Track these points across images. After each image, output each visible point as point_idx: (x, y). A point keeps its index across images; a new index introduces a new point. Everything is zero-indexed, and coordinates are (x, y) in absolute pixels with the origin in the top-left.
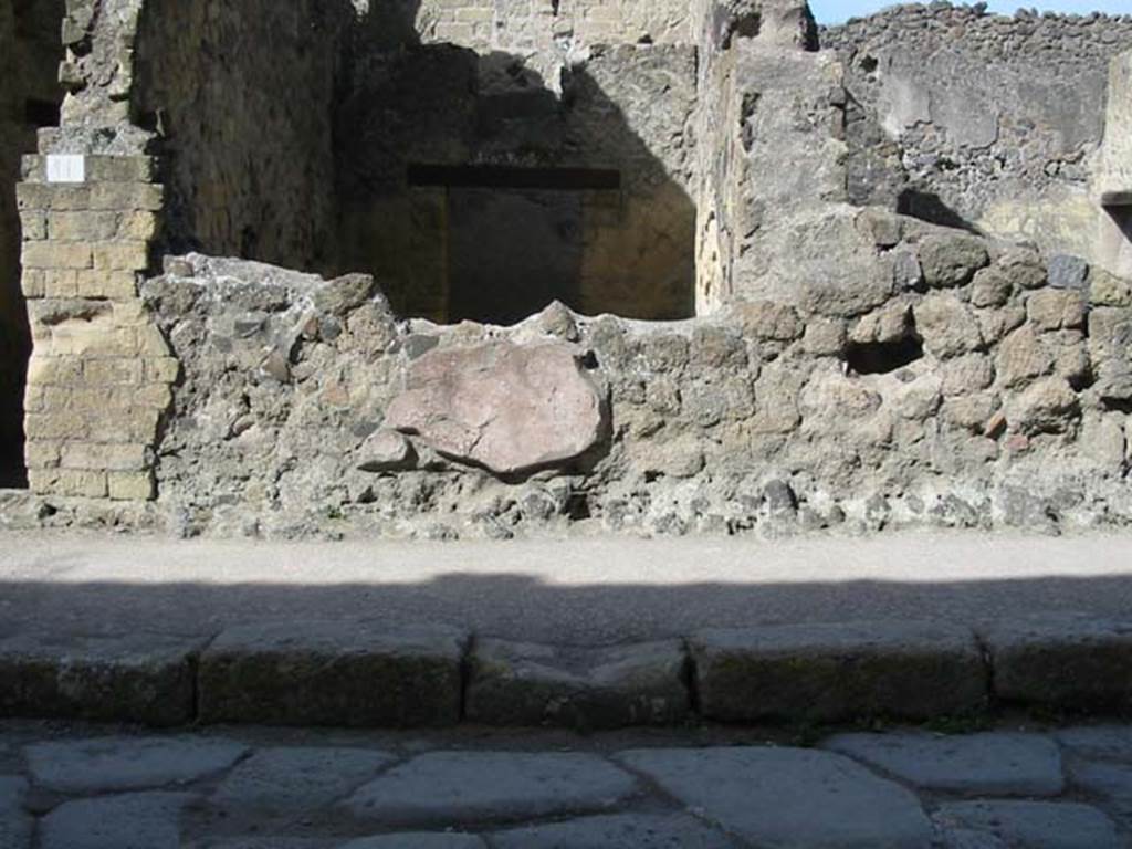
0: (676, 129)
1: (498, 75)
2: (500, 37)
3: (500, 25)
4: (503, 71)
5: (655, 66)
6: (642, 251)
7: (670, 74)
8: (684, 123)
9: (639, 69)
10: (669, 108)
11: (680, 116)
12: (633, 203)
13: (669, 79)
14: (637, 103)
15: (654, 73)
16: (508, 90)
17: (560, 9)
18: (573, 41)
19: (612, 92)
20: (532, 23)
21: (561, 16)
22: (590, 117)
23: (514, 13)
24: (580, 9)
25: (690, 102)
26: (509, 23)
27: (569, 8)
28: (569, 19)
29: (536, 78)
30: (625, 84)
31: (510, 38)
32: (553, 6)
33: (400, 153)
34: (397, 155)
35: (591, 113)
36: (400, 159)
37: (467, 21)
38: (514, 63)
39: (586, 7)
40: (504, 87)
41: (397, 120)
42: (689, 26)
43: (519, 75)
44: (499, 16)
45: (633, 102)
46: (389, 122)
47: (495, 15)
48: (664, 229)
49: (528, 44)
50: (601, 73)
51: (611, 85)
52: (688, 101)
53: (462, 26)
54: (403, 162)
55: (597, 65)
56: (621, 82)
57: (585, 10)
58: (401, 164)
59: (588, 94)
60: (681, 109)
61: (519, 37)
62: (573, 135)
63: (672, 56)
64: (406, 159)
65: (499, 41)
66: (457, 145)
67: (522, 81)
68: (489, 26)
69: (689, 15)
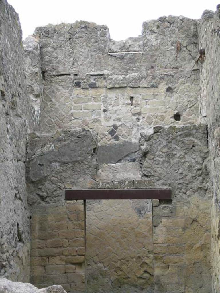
0: (198, 166)
1: (105, 135)
2: (105, 117)
3: (105, 111)
4: (107, 133)
5: (186, 136)
6: (184, 229)
7: (193, 139)
8: (202, 163)
9: (178, 138)
10: (194, 156)
11: (200, 160)
13: (193, 142)
14: (178, 155)
15: (186, 140)
16: (109, 143)
17: (134, 102)
18: (141, 117)
19: (165, 150)
20: (121, 109)
21: (135, 105)
22: (154, 162)
23: (111, 105)
24: (144, 101)
25: (205, 153)
26: (109, 110)
27: (138, 101)
28: (138, 106)
29: (124, 136)
30: (172, 146)
31: (110, 117)
32: (131, 100)
33: (61, 184)
34: (59, 185)
35: (155, 160)
36: (61, 187)
37: (88, 110)
38: (112, 129)
39: (147, 101)
40: (107, 141)
41: (58, 168)
42: (198, 107)
43: (115, 135)
44: (104, 107)
45: (176, 154)
46: (55, 169)
47: (102, 106)
48: (195, 217)
49: (119, 120)
50: (160, 140)
51: (165, 146)
52: (204, 153)
53: (86, 112)
54: (62, 188)
55: (157, 136)
56: (170, 145)
57: (147, 102)
58: (61, 189)
59: (153, 151)
60: (200, 157)
61: (114, 116)
62: (147, 172)
63: (194, 131)
64: (63, 187)
65: (105, 119)
66: (89, 179)
67: (117, 138)
68: (100, 112)
69: (198, 102)
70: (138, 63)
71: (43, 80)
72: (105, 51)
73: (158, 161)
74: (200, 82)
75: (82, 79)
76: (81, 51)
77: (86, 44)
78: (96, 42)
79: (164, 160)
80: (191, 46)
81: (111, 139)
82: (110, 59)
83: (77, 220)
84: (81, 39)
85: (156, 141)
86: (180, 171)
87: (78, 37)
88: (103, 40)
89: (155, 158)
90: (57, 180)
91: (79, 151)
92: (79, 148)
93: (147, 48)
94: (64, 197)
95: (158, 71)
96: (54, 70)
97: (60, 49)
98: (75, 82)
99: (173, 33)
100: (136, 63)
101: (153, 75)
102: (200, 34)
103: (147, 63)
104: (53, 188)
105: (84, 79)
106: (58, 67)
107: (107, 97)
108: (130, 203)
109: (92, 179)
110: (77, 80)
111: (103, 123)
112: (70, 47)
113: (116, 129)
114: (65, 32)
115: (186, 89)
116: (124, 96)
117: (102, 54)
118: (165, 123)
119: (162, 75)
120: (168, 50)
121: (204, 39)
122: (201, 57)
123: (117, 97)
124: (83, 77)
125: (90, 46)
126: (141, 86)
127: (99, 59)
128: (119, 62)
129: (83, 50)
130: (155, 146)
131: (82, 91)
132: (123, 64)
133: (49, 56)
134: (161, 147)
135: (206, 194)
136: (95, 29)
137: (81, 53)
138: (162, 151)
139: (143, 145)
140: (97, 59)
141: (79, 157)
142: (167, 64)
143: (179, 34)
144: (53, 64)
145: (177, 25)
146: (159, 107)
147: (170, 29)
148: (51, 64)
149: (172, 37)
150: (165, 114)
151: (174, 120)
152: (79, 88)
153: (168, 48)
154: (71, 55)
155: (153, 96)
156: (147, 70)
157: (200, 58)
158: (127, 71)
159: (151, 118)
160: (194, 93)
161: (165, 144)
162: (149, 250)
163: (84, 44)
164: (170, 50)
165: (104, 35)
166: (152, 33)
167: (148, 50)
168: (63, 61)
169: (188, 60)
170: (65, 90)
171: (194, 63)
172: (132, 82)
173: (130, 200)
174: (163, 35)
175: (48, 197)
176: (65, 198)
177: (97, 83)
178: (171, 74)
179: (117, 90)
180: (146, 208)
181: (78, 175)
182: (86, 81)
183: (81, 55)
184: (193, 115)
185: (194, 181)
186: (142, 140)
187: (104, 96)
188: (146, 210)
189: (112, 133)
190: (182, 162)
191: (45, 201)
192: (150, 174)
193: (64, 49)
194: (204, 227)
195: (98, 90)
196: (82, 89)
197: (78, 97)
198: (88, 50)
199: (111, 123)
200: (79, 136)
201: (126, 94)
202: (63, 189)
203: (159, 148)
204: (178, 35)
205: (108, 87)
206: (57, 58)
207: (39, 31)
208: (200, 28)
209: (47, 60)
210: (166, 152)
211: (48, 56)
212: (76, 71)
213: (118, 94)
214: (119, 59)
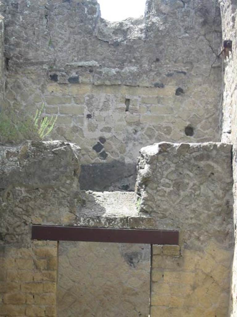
0: (217, 201)
1: (87, 151)
3: (89, 116)
4: (91, 148)
5: (203, 159)
6: (194, 288)
7: (212, 164)
8: (223, 198)
9: (192, 161)
10: (213, 188)
11: (220, 193)
12: (188, 254)
13: (213, 167)
14: (191, 184)
15: (202, 164)
16: (93, 161)
17: (130, 106)
18: (139, 129)
19: (174, 177)
20: (112, 116)
21: (131, 111)
22: (158, 193)
23: (99, 109)
24: (144, 106)
25: (228, 183)
26: (95, 115)
27: (137, 106)
28: (136, 113)
29: (114, 154)
30: (182, 171)
31: (95, 126)
32: (126, 104)
33: (26, 217)
34: (24, 218)
35: (159, 191)
36: (26, 221)
37: (66, 114)
38: (98, 142)
39: (148, 105)
40: (90, 159)
41: (24, 194)
42: (218, 119)
43: (101, 151)
44: (89, 111)
45: (188, 184)
46: (19, 195)
47: (85, 110)
48: (209, 271)
49: (108, 130)
50: (166, 163)
51: (173, 172)
52: (226, 183)
53: (62, 117)
54: (28, 223)
55: (163, 157)
56: (180, 170)
57: (148, 107)
58: (27, 225)
59: (157, 177)
60: (221, 189)
61: (102, 125)
62: (146, 206)
63: (215, 152)
64: (30, 221)
65: (88, 128)
66: (66, 213)
67: (104, 155)
68: (82, 117)
69: (218, 111)
70: (138, 53)
71: (6, 70)
72: (94, 34)
73: (162, 192)
74: (223, 85)
75: (60, 71)
76: (61, 33)
77: (68, 23)
78: (82, 21)
79: (171, 191)
80: (211, 35)
81: (95, 157)
82: (99, 45)
83: (46, 268)
84: (61, 16)
85: (162, 163)
86: (193, 207)
87: (56, 14)
88: (91, 20)
89: (159, 187)
90: (21, 212)
91: (53, 172)
92: (55, 168)
93: (152, 34)
94: (30, 235)
95: (166, 66)
96: (21, 57)
97: (31, 28)
98: (49, 74)
99: (187, 15)
100: (136, 53)
101: (158, 71)
102: (224, 20)
103: (150, 54)
104: (16, 223)
105: (63, 71)
106: (28, 53)
107: (93, 97)
108: (118, 247)
109: (70, 212)
110: (52, 72)
111: (86, 133)
112: (45, 27)
113: (103, 143)
114: (40, 6)
115: (203, 92)
116: (117, 97)
117: (89, 38)
118: (172, 138)
119: (170, 71)
120: (179, 37)
121: (229, 26)
122: (224, 50)
123: (107, 99)
124: (61, 68)
125: (74, 26)
126: (141, 85)
127: (85, 44)
128: (112, 49)
129: (63, 32)
130: (160, 170)
131: (59, 88)
132: (117, 54)
133: (16, 38)
134: (168, 172)
135: (225, 240)
136: (82, 4)
137: (60, 36)
138: (169, 178)
139: (144, 168)
140: (83, 44)
141: (54, 180)
142: (179, 57)
143: (196, 17)
144: (20, 49)
145: (194, 4)
146: (165, 115)
147: (183, 10)
148: (18, 49)
149: (186, 21)
150: (172, 126)
151: (185, 134)
152: (55, 84)
153: (180, 36)
154: (46, 37)
155: (157, 99)
156: (150, 64)
157: (223, 52)
158: (123, 63)
159: (153, 130)
160: (214, 99)
161: (173, 169)
162: (141, 313)
163: (65, 24)
164: (182, 38)
165: (94, 12)
166: (159, 14)
167: (152, 36)
168: (35, 45)
169: (206, 53)
170: (35, 85)
171: (215, 59)
172: (129, 79)
173: (118, 243)
174: (174, 17)
175: (8, 234)
176: (31, 237)
177: (80, 77)
178: (183, 71)
179: (108, 89)
180: (139, 256)
181: (51, 206)
182: (65, 74)
183: (60, 38)
184: (211, 129)
185: (211, 221)
186: (143, 161)
187: (88, 96)
188: (139, 258)
189: (97, 148)
190: (196, 194)
191: (4, 240)
192: (151, 210)
193: (37, 29)
194: (220, 285)
195: (80, 88)
196: (58, 85)
197: (53, 96)
198: (71, 32)
199: (98, 134)
200: (55, 152)
201: (119, 95)
202: (30, 224)
203: (165, 173)
204: (194, 19)
205: (96, 83)
206: (26, 40)
207: (4, 4)
208: (224, 12)
209: (13, 43)
210: (175, 180)
211: (14, 37)
212: (52, 60)
213: (109, 94)
214: (112, 46)
